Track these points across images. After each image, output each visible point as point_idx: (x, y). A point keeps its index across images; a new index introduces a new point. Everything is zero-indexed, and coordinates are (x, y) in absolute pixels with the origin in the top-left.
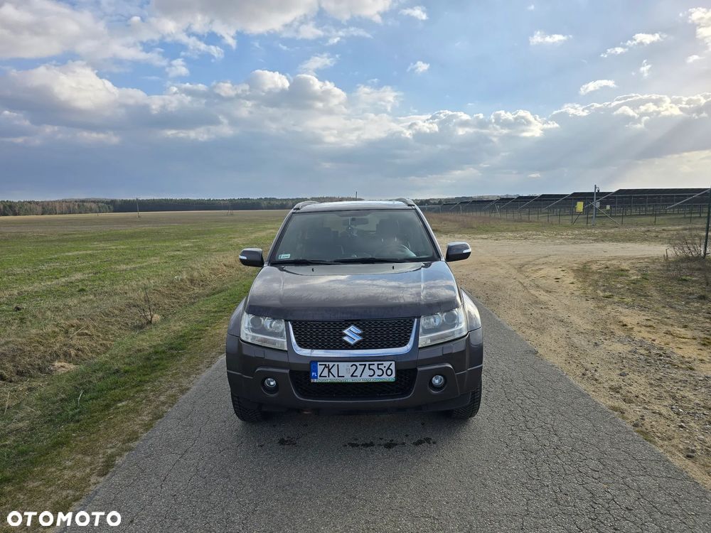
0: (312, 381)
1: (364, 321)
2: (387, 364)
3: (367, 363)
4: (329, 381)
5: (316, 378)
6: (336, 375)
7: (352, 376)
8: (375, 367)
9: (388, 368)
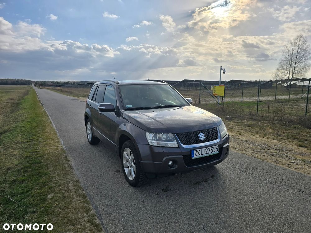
0: (192, 158)
1: (204, 130)
2: (216, 147)
3: (210, 147)
4: (198, 157)
5: (194, 157)
6: (201, 154)
7: (206, 154)
8: (212, 149)
9: (217, 148)
